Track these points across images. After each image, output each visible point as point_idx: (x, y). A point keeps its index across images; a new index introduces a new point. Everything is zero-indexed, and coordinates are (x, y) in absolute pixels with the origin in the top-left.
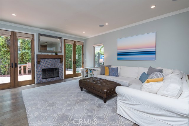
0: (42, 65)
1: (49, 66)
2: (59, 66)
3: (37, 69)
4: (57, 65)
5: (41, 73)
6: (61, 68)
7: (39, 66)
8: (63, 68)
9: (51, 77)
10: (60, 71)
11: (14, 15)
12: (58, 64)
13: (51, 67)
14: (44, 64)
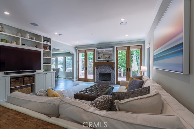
0: (99, 70)
1: (103, 71)
2: (111, 72)
3: (96, 72)
4: (109, 71)
5: (98, 76)
6: (113, 74)
7: (97, 71)
8: (115, 74)
9: (106, 80)
10: (112, 76)
11: (77, 42)
12: (111, 70)
13: (105, 72)
14: (100, 70)
